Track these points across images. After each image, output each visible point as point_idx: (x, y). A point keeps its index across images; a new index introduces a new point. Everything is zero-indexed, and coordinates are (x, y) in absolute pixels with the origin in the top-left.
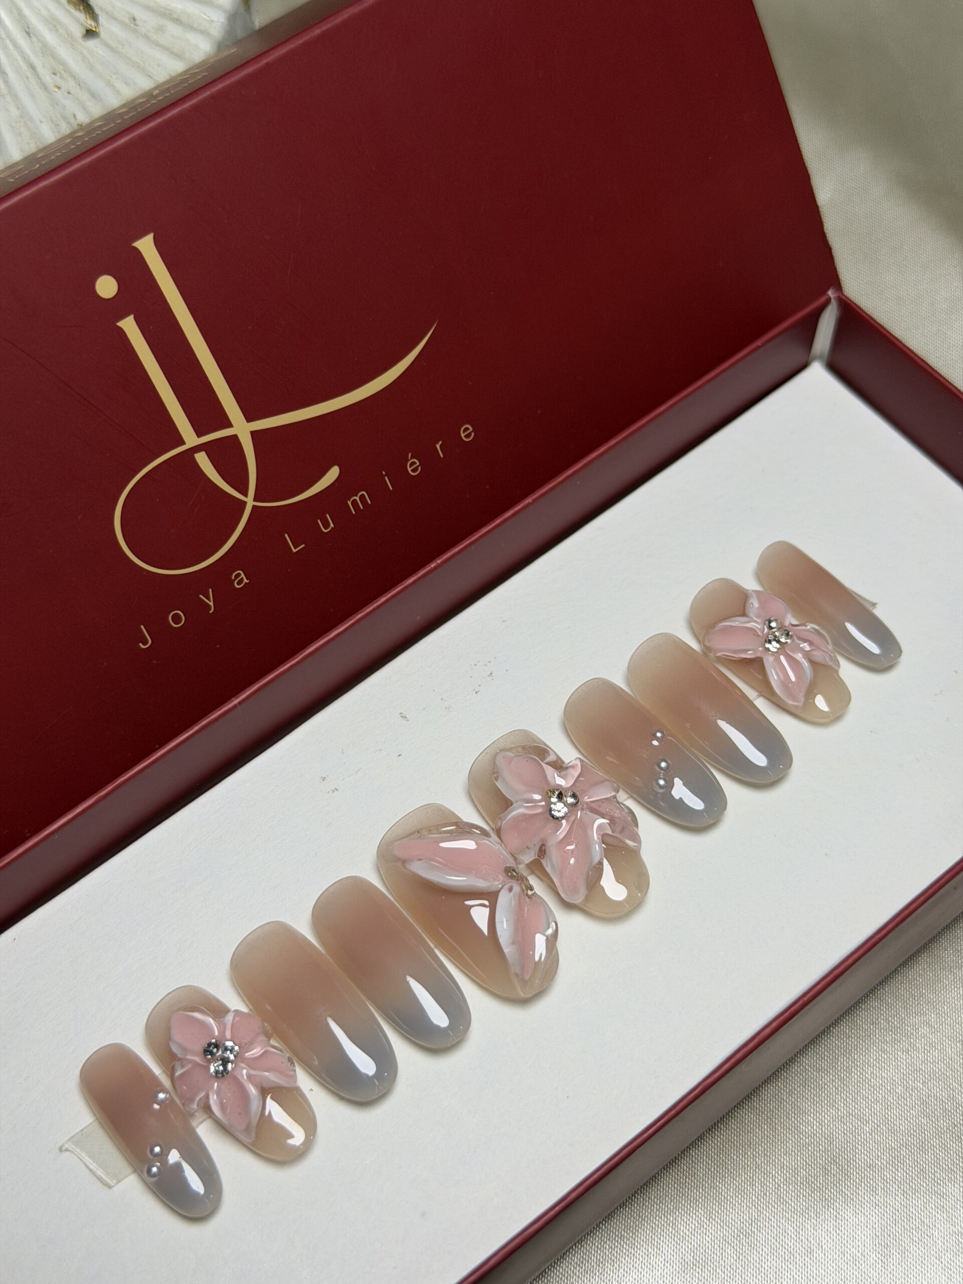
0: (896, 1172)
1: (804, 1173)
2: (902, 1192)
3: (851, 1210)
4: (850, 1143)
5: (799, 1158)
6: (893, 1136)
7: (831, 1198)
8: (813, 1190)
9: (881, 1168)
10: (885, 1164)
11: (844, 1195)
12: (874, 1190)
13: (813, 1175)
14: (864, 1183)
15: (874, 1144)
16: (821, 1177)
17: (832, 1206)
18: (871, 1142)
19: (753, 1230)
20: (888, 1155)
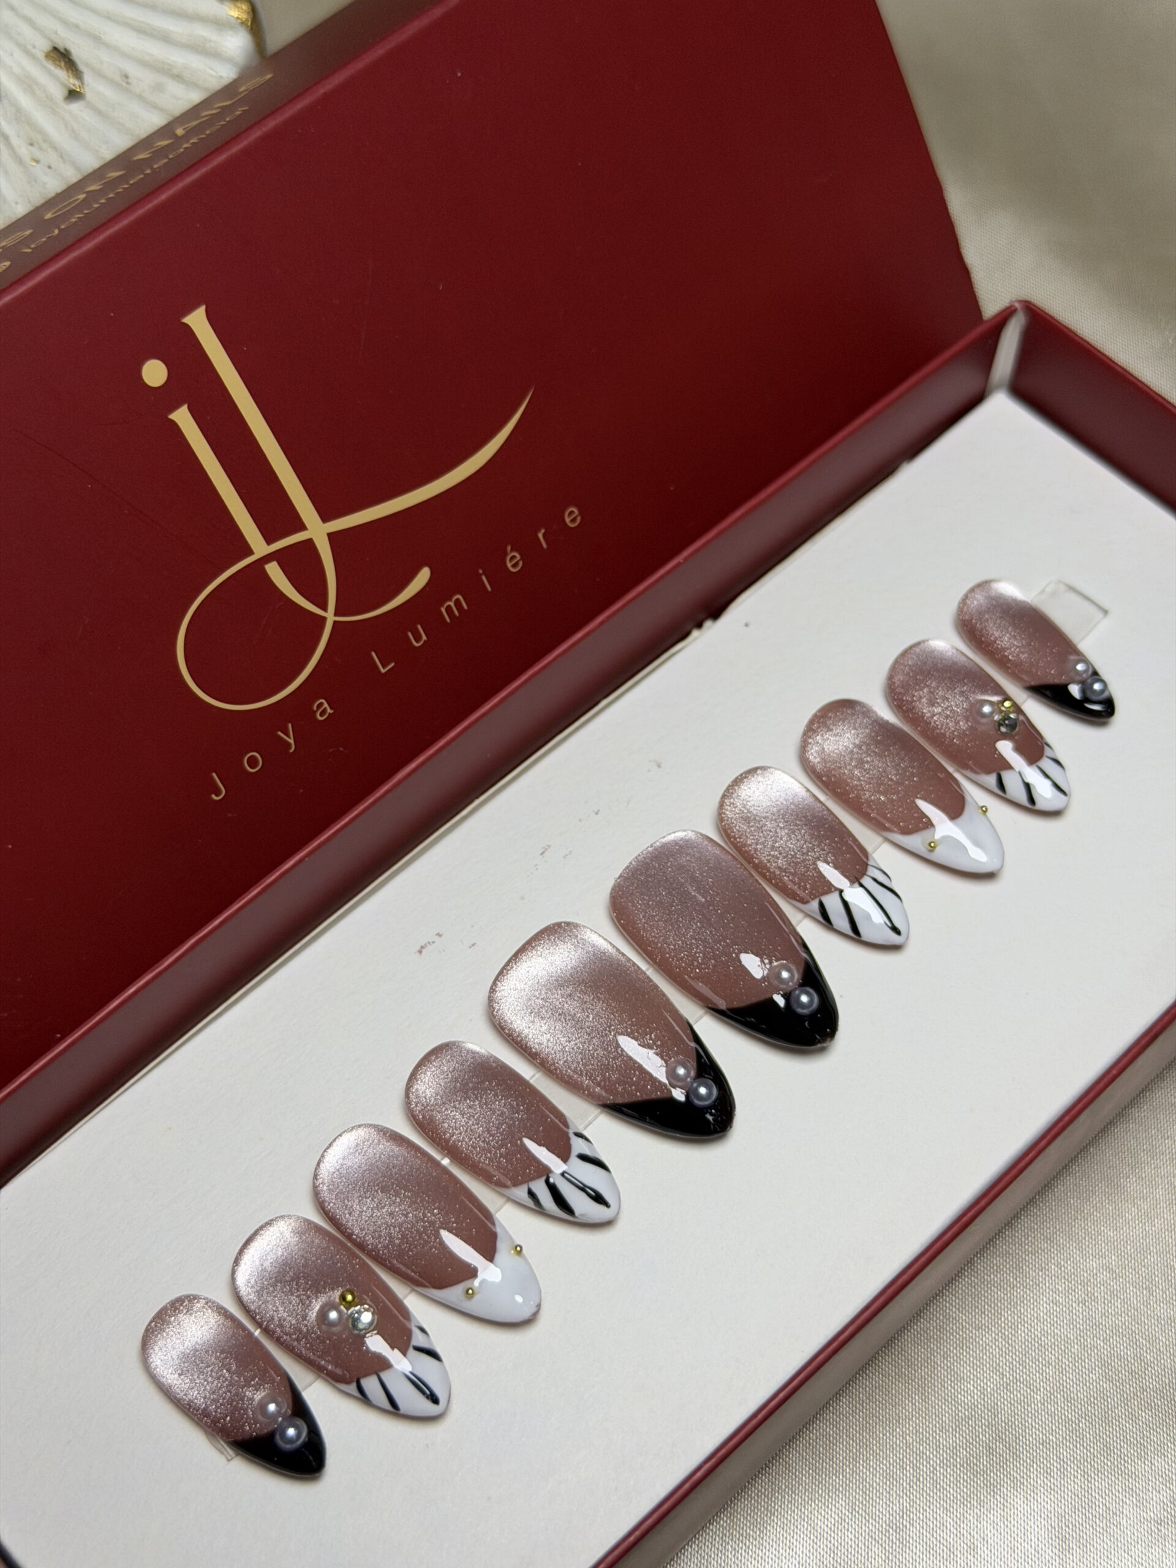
0: (1075, 1450)
1: (965, 1453)
2: (1082, 1473)
3: (1022, 1497)
4: (1018, 1415)
5: (957, 1435)
6: (1069, 1405)
7: (997, 1483)
8: (975, 1473)
9: (1057, 1445)
10: (1061, 1439)
11: (1012, 1479)
12: (1048, 1472)
13: (975, 1455)
14: (1037, 1463)
15: (1047, 1416)
16: (985, 1458)
17: (999, 1492)
18: (1043, 1413)
19: (905, 1523)
20: (1064, 1429)
